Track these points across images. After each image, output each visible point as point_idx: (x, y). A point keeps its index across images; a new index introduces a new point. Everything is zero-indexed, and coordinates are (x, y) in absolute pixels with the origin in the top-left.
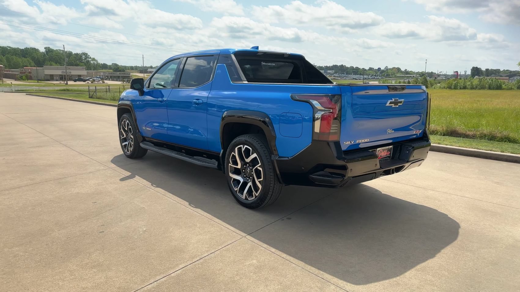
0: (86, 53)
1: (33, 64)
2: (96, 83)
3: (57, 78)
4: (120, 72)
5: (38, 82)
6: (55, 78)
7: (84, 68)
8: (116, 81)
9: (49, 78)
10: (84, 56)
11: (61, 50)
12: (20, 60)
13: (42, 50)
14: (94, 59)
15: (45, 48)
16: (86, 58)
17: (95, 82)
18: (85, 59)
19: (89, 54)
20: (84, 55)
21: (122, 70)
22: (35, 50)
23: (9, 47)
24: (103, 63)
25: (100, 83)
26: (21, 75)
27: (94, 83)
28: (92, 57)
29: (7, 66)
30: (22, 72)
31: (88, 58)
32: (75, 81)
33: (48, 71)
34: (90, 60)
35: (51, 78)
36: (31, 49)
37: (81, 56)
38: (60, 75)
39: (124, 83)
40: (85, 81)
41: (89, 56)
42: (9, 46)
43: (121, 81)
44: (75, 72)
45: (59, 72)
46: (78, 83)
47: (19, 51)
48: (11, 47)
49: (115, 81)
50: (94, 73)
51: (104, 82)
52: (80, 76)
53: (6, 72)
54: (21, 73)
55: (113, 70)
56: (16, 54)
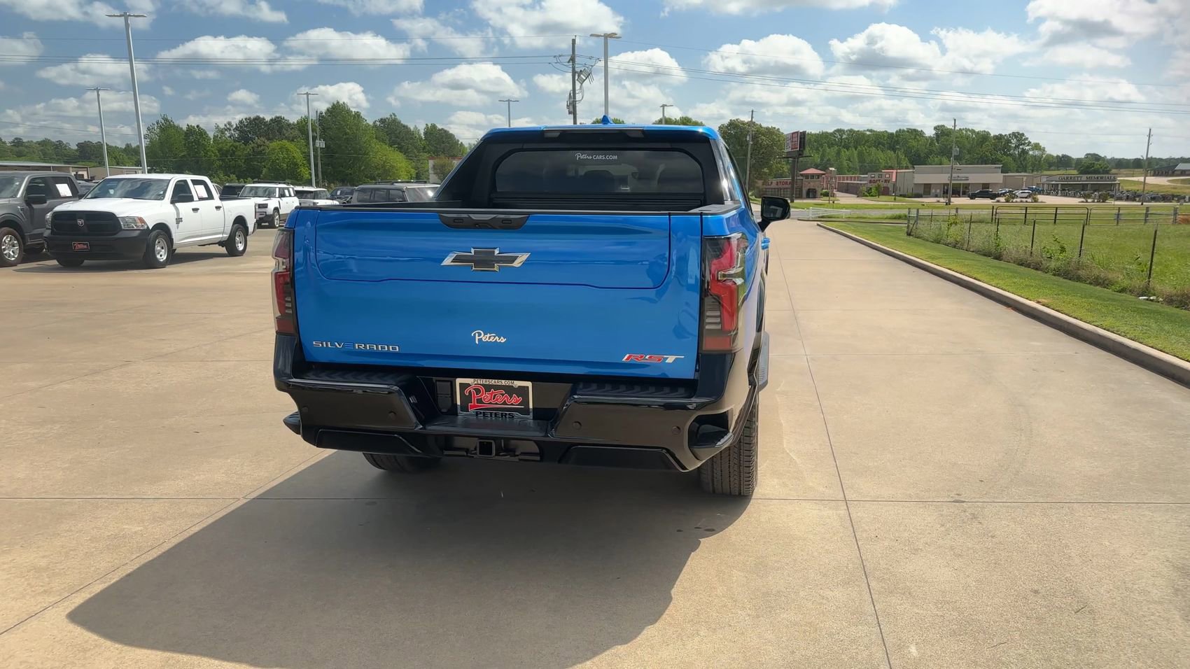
0: (1021, 132)
1: (905, 162)
2: (1016, 202)
3: (938, 191)
4: (1089, 176)
5: (895, 199)
6: (933, 191)
7: (999, 168)
8: (1071, 197)
9: (921, 191)
10: (1014, 141)
11: (969, 130)
12: (881, 155)
13: (930, 132)
14: (1037, 146)
15: (935, 128)
16: (1019, 145)
17: (1015, 200)
18: (1017, 147)
19: (1027, 135)
20: (1016, 137)
21: (1101, 170)
22: (916, 134)
23: (871, 131)
24: (1060, 155)
25: (1027, 202)
26: (870, 186)
27: (1012, 202)
28: (1032, 143)
29: (858, 168)
30: (873, 179)
31: (1024, 144)
32: (973, 197)
33: (923, 176)
34: (1027, 148)
35: (927, 190)
36: (908, 131)
37: (1009, 141)
38: (944, 184)
39: (1087, 202)
40: (993, 196)
41: (1027, 138)
42: (870, 129)
43: (1080, 197)
44: (978, 176)
45: (943, 178)
46: (978, 201)
47: (886, 138)
48: (874, 131)
49: (1069, 196)
50: (1025, 179)
51: (1036, 200)
52: (986, 186)
53: (849, 182)
54: (870, 182)
55: (1078, 171)
56: (879, 143)
